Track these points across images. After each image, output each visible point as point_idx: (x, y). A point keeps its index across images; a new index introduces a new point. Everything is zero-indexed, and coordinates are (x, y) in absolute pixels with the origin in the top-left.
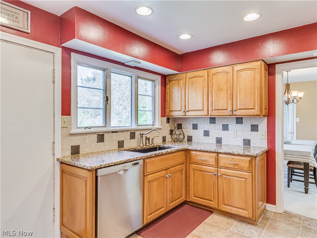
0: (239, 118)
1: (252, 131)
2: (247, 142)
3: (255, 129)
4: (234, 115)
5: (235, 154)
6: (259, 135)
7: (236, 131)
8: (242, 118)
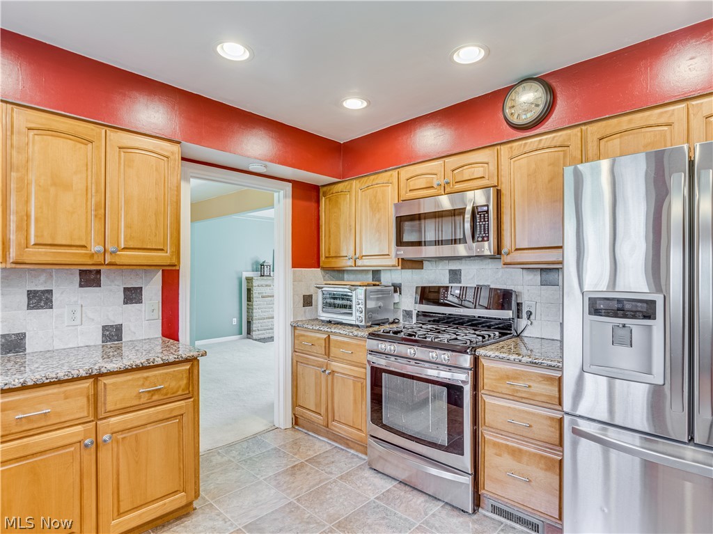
0: (90, 271)
1: (125, 303)
2: (113, 334)
3: (135, 298)
4: (108, 265)
5: (156, 363)
6: (145, 311)
7: (80, 308)
8: (99, 272)
